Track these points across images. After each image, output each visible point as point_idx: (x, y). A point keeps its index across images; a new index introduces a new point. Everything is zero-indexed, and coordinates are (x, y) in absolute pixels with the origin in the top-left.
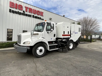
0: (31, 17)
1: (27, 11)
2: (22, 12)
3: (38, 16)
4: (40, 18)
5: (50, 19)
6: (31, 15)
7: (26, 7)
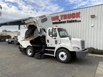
0: (66, 23)
1: (62, 19)
2: (58, 21)
3: (73, 19)
4: (76, 21)
5: (92, 17)
6: (66, 21)
7: (61, 16)
